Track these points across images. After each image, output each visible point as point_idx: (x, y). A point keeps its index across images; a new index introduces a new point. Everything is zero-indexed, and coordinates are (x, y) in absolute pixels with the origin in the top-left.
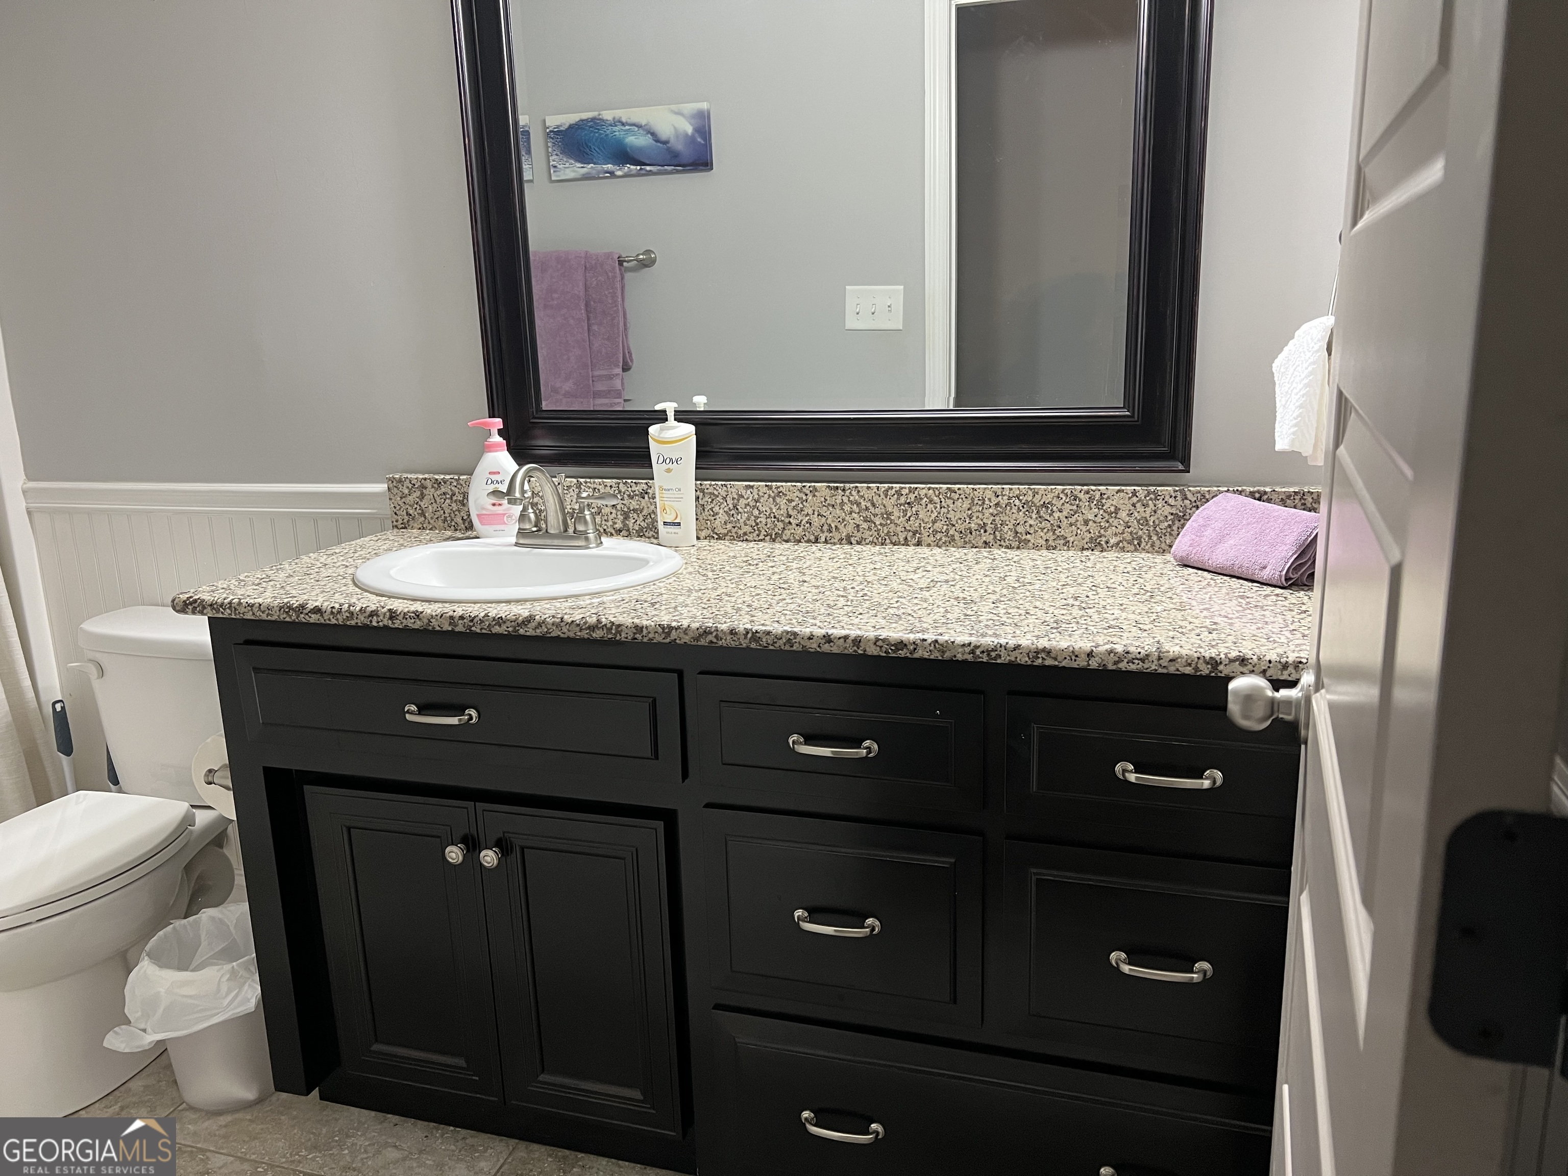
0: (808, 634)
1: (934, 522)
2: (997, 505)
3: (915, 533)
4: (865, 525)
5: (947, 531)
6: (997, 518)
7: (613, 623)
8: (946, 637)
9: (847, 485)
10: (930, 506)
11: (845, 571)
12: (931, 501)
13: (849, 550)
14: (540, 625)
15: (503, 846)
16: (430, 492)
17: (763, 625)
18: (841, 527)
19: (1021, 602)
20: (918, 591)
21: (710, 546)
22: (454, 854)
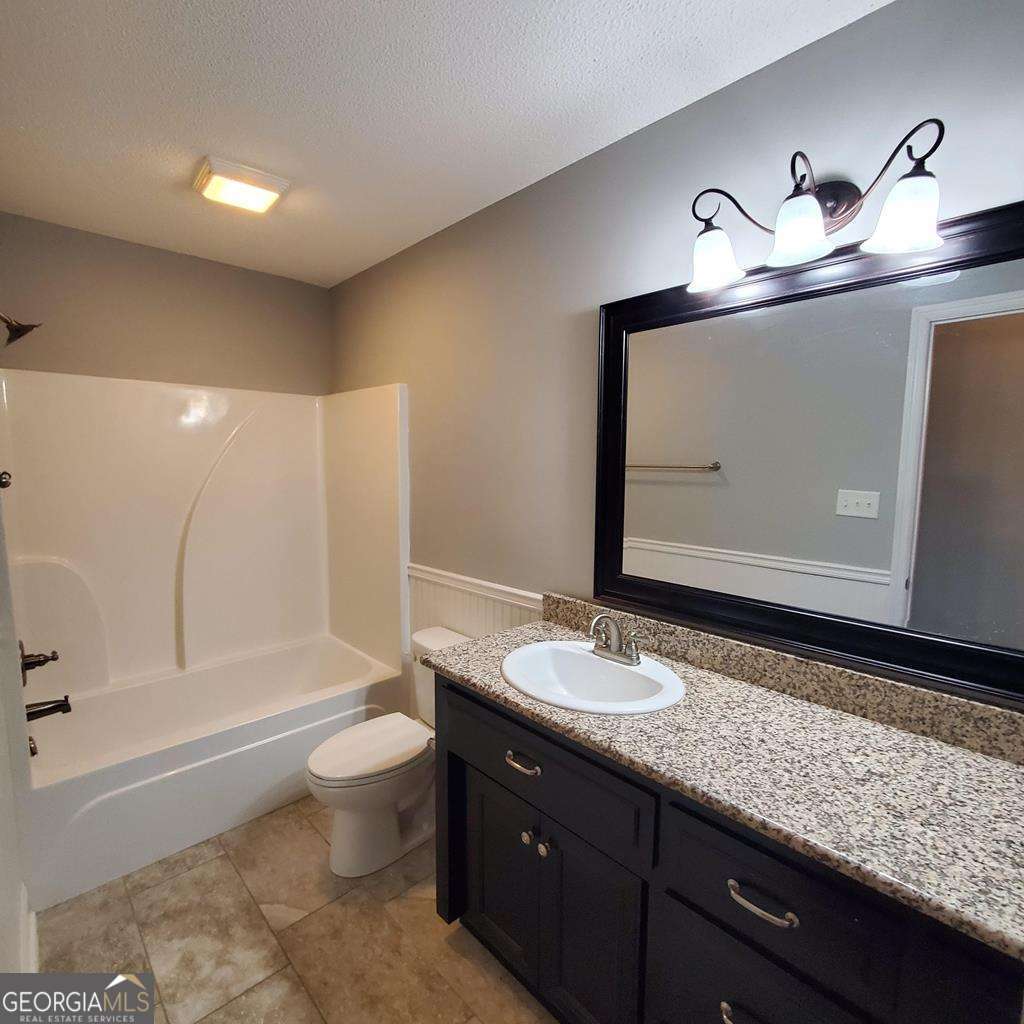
0: (749, 816)
1: (879, 704)
2: (936, 707)
3: (862, 708)
4: (822, 692)
5: (890, 714)
6: (935, 717)
7: (617, 752)
8: (869, 867)
9: (810, 662)
10: (876, 693)
11: (799, 735)
12: (877, 689)
13: (806, 708)
14: (576, 736)
15: (552, 844)
16: (561, 606)
17: (716, 792)
18: (803, 688)
19: (950, 832)
20: (853, 783)
21: (709, 678)
22: (526, 838)
